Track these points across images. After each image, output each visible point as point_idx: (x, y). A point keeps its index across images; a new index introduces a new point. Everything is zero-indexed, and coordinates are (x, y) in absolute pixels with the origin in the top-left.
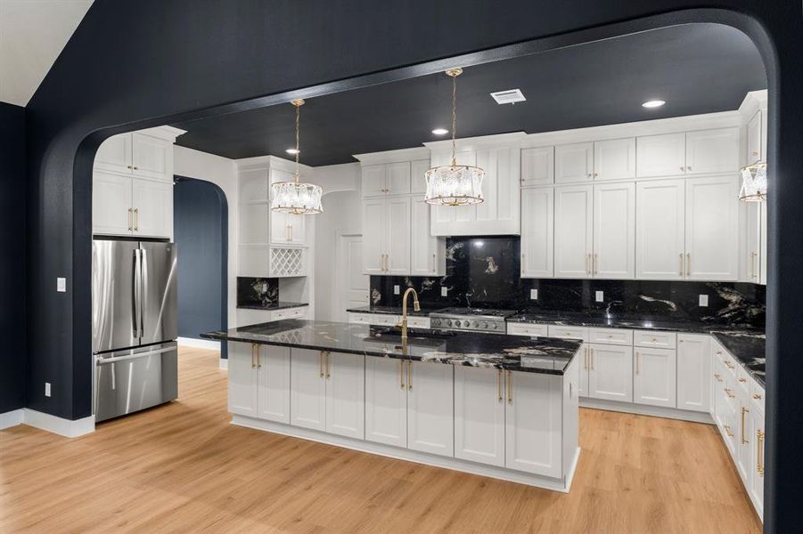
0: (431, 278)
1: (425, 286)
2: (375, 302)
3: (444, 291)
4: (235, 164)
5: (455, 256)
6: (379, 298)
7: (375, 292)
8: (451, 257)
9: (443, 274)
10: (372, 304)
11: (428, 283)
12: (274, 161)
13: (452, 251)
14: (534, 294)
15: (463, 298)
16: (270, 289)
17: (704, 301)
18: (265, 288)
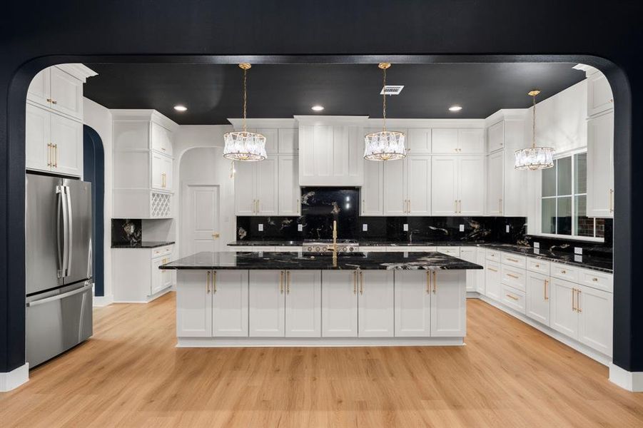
0: (289, 218)
1: (285, 224)
2: (241, 237)
3: (300, 227)
4: (110, 114)
5: (308, 201)
6: (245, 234)
7: (241, 230)
8: (305, 202)
9: (299, 214)
10: (238, 238)
11: (287, 222)
12: (155, 115)
13: (306, 198)
14: (365, 227)
15: (315, 232)
16: (136, 231)
17: (462, 228)
18: (132, 229)
